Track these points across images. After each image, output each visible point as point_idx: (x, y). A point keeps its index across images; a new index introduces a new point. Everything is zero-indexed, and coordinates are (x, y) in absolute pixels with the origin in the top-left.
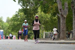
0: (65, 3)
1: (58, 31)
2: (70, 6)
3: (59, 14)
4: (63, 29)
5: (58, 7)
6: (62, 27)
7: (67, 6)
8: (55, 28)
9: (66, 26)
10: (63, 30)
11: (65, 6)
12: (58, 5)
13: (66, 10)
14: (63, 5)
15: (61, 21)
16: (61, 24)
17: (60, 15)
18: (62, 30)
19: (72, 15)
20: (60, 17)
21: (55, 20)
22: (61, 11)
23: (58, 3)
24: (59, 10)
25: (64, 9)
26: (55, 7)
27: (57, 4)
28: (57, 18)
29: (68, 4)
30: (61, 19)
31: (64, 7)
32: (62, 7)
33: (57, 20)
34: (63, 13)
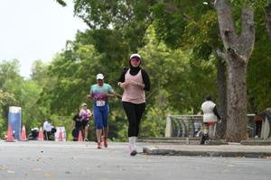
0: (244, 11)
1: (219, 110)
2: (261, 20)
3: (222, 48)
4: (236, 103)
6: (231, 96)
7: (251, 22)
8: (209, 99)
10: (235, 109)
11: (244, 22)
12: (219, 17)
13: (248, 35)
14: (237, 17)
15: (230, 76)
16: (230, 87)
17: (224, 55)
18: (234, 106)
20: (227, 61)
22: (229, 40)
23: (218, 9)
24: (223, 36)
25: (239, 34)
26: (209, 25)
27: (216, 16)
28: (214, 66)
29: (256, 13)
30: (230, 69)
31: (240, 24)
32: (235, 26)
33: (215, 72)
34: (238, 45)
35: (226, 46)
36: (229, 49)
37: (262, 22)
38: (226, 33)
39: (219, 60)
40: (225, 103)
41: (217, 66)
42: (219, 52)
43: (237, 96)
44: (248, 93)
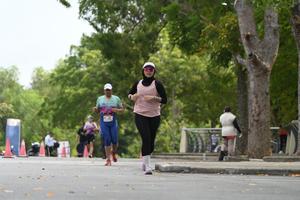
0: (267, 12)
1: (239, 122)
2: (285, 22)
3: (242, 54)
4: (258, 115)
5: (237, 29)
6: (253, 107)
7: (274, 25)
9: (269, 103)
10: (257, 121)
11: (267, 25)
12: (240, 20)
13: (272, 40)
14: (259, 19)
15: (252, 85)
16: (251, 97)
17: (245, 62)
18: (256, 118)
20: (249, 69)
21: (228, 79)
22: (250, 45)
24: (244, 41)
25: (262, 38)
26: (229, 28)
27: (236, 18)
28: (233, 74)
29: (280, 15)
30: (251, 76)
31: (263, 27)
32: (257, 29)
33: (236, 80)
34: (260, 50)
35: (247, 52)
36: (251, 55)
37: (287, 25)
38: (248, 37)
39: (240, 66)
40: (246, 115)
41: (237, 73)
42: (239, 58)
43: (259, 107)
44: (271, 104)
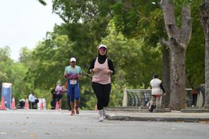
0: (183, 9)
1: (164, 85)
2: (196, 16)
3: (166, 38)
4: (177, 80)
6: (174, 74)
7: (189, 18)
8: (156, 77)
9: (185, 72)
10: (176, 84)
11: (184, 18)
12: (164, 14)
13: (187, 28)
14: (178, 14)
15: (173, 59)
16: (173, 68)
17: (168, 43)
18: (176, 82)
19: (204, 43)
20: (171, 48)
21: (156, 55)
22: (172, 32)
23: (164, 8)
24: (167, 29)
25: (180, 26)
26: (157, 20)
27: (162, 13)
28: (160, 51)
29: (192, 11)
30: (172, 53)
31: (181, 19)
32: (176, 21)
33: (161, 56)
34: (179, 35)
35: (170, 37)
36: (172, 39)
37: (197, 18)
38: (170, 26)
39: (164, 46)
40: (169, 80)
41: (162, 51)
42: (164, 41)
43: (178, 75)
44: (186, 73)
